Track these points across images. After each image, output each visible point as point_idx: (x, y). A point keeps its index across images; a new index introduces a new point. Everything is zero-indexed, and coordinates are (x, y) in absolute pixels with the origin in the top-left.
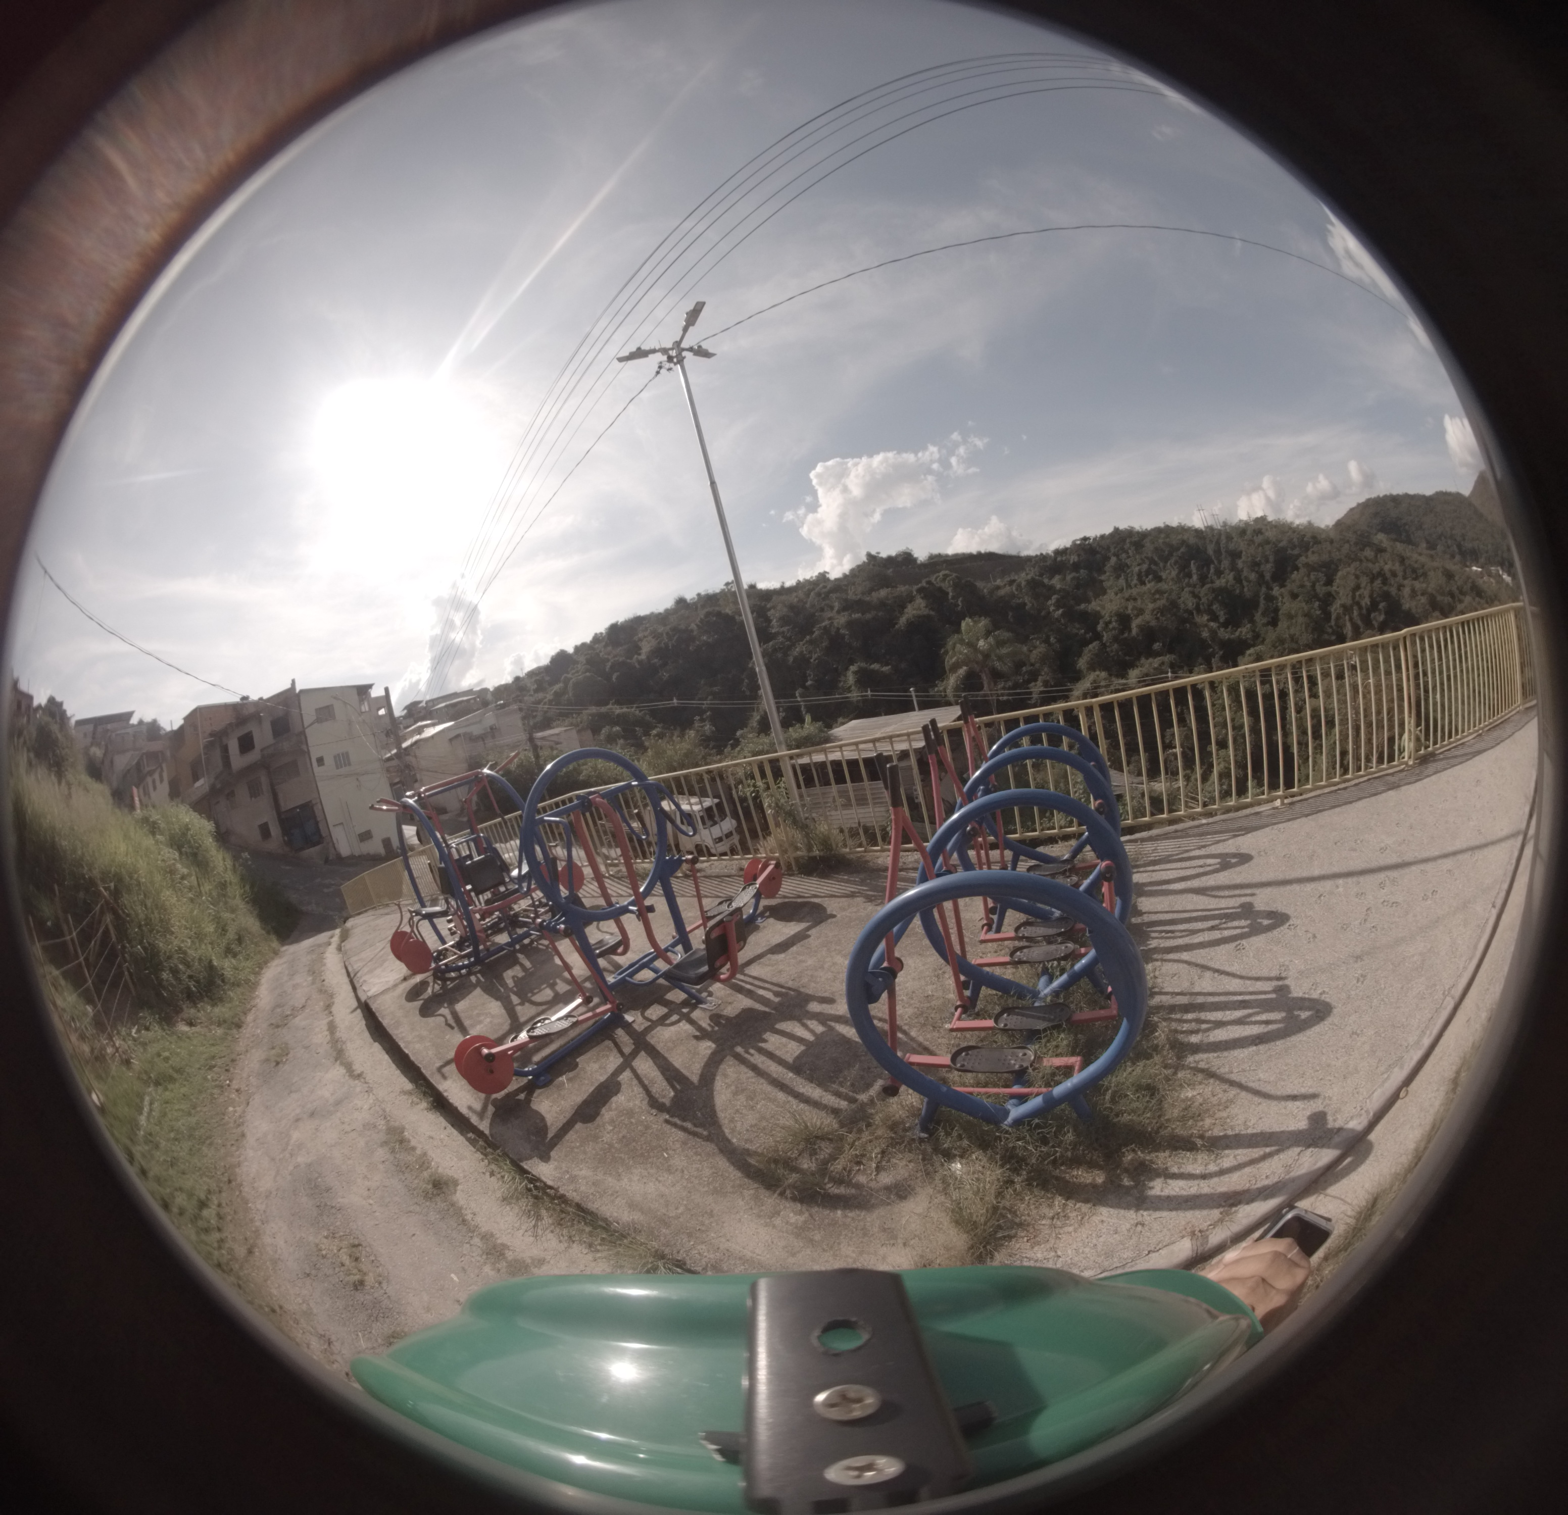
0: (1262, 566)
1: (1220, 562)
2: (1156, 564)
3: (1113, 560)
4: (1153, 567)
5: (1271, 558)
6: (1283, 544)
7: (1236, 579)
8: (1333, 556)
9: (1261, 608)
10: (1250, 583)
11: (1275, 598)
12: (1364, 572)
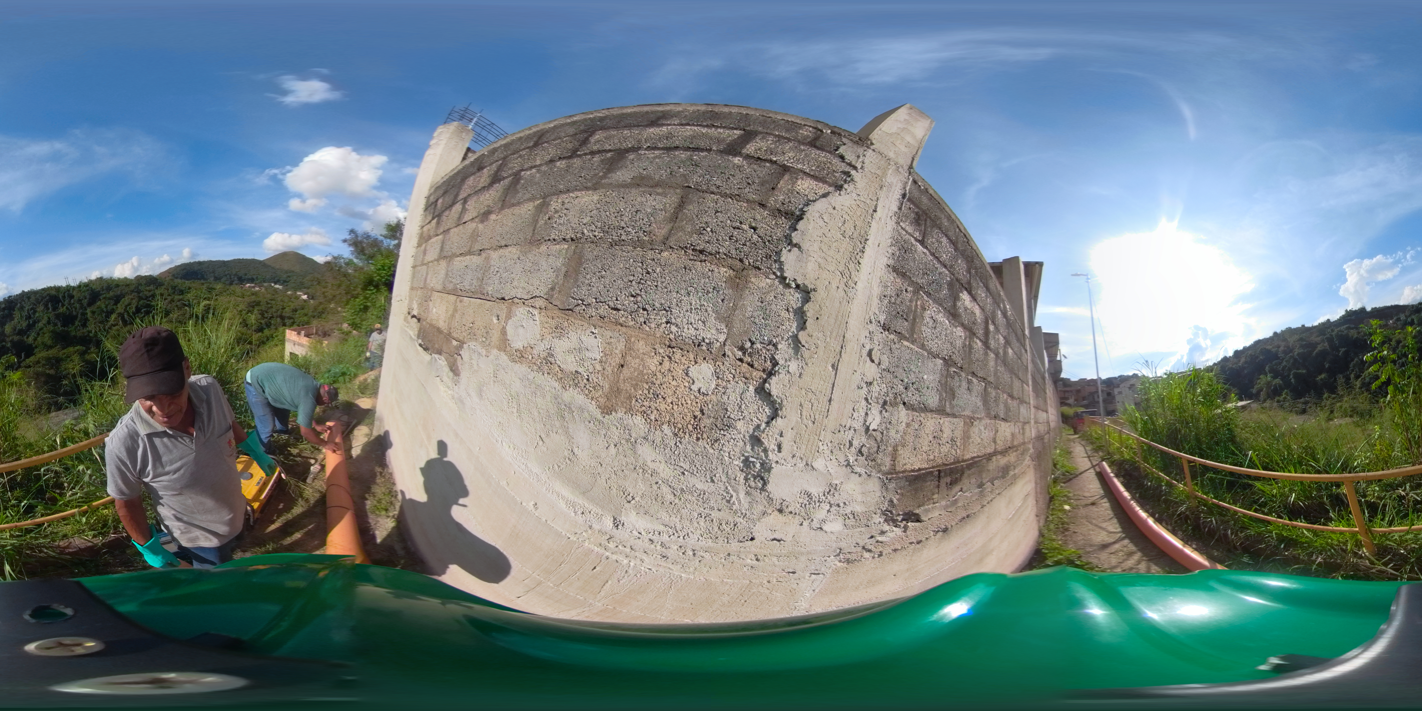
7: (67, 308)
8: (123, 291)
9: (78, 319)
10: (76, 309)
11: (86, 314)
12: (139, 297)
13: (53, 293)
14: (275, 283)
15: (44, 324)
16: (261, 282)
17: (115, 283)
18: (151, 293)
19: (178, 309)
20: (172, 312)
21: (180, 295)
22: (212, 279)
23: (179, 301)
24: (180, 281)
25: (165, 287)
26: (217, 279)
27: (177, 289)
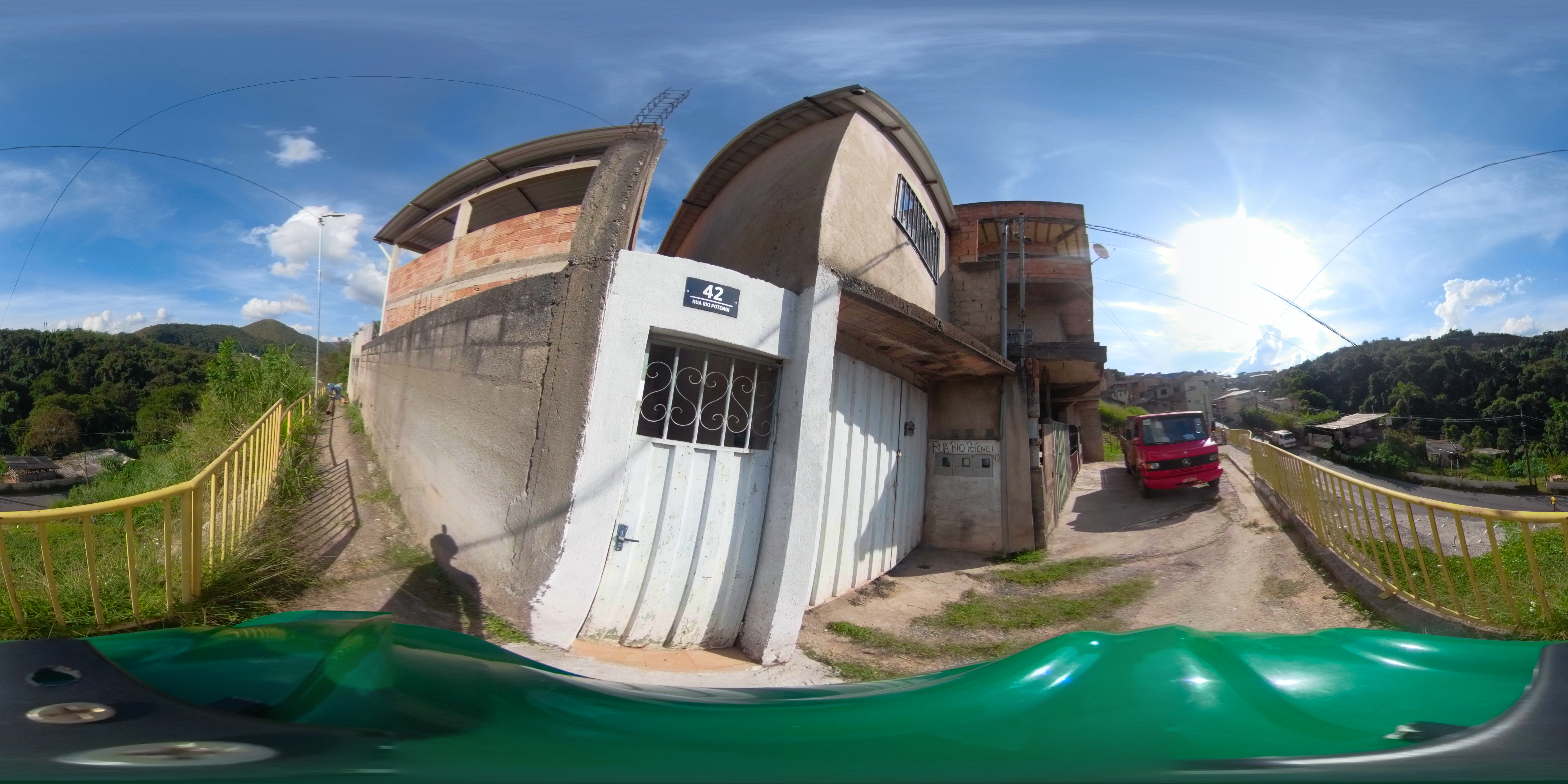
0: (65, 350)
1: (43, 347)
2: (12, 346)
5: (71, 347)
6: (82, 341)
7: (47, 354)
8: (108, 347)
10: (56, 357)
11: (67, 365)
12: (124, 355)
13: (32, 336)
17: (96, 337)
18: (136, 353)
19: (162, 372)
20: (156, 375)
21: (163, 358)
22: (188, 344)
23: (164, 364)
24: (161, 344)
25: (148, 348)
26: (193, 344)
27: (160, 351)
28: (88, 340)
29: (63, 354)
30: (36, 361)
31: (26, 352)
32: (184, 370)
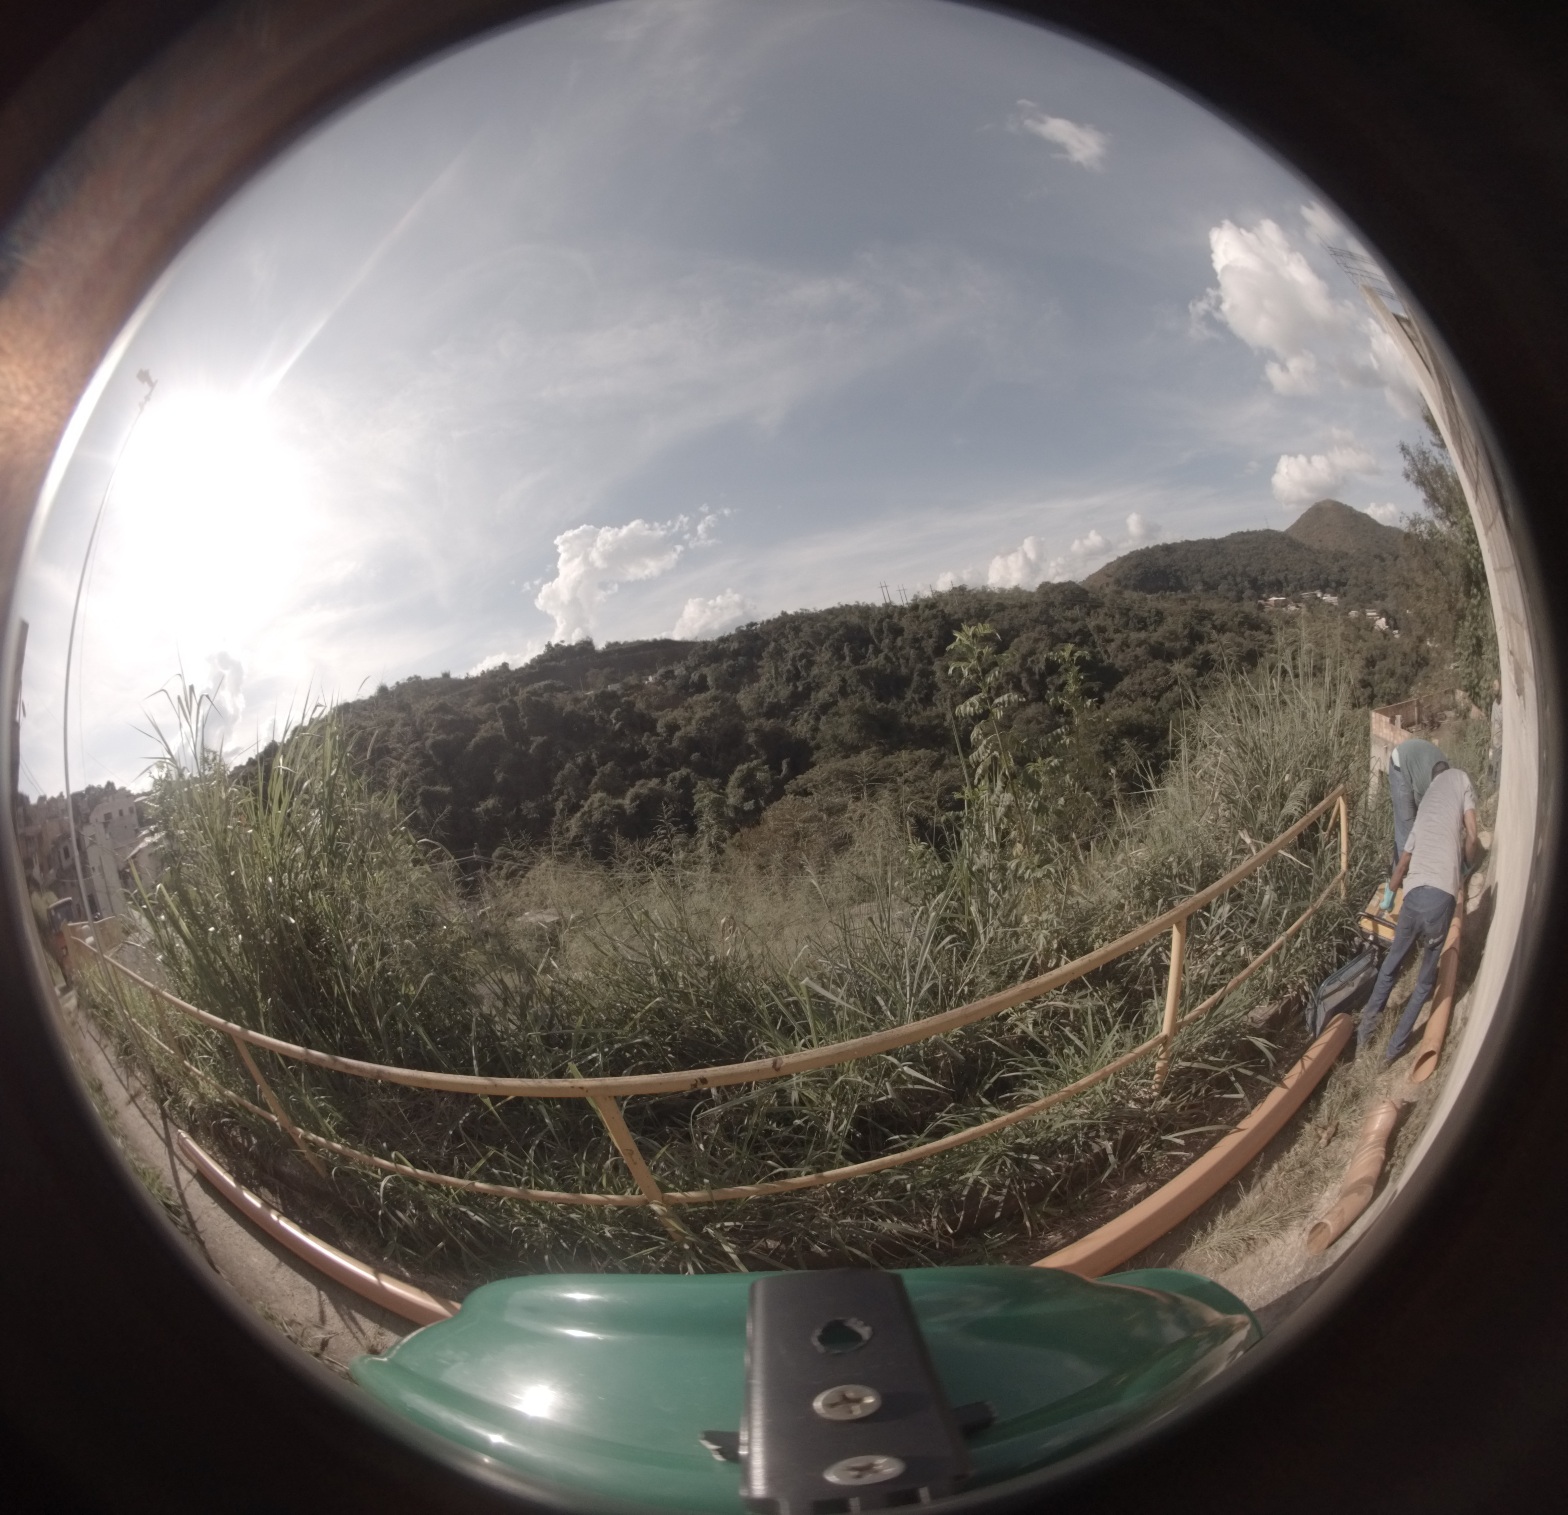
0: (924, 643)
1: (880, 641)
2: (813, 648)
3: (772, 645)
4: (809, 651)
5: (935, 633)
7: (887, 658)
8: (1016, 621)
9: (914, 685)
10: (907, 660)
11: (933, 673)
12: (1052, 634)
13: (855, 620)
14: (1324, 592)
15: (831, 695)
16: (1295, 591)
17: (995, 601)
18: (1077, 626)
19: (1139, 664)
20: (1127, 672)
21: (1140, 630)
22: (1199, 587)
23: (1140, 644)
24: (1136, 595)
25: (1105, 610)
26: (1210, 587)
27: (1131, 614)
28: (972, 611)
29: (920, 649)
30: (864, 676)
31: (844, 658)
32: (1186, 652)
